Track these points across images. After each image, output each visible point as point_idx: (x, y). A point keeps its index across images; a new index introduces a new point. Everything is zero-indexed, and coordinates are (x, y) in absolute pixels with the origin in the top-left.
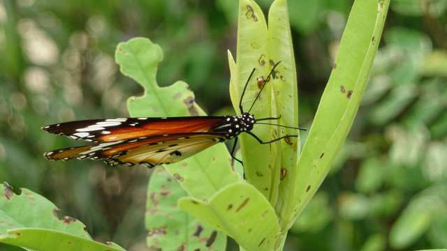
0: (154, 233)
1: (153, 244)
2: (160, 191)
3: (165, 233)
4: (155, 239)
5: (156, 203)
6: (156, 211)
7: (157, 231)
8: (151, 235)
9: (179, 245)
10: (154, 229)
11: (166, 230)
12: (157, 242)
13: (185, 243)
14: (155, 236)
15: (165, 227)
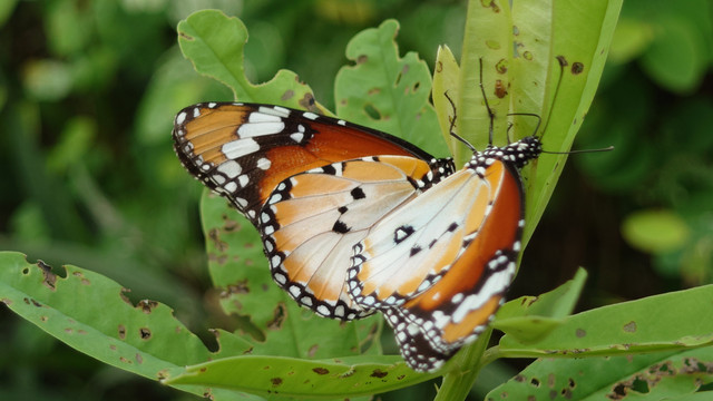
0: (230, 292)
1: (235, 310)
2: (224, 224)
3: (247, 290)
4: (235, 301)
5: (221, 245)
6: (225, 257)
7: (234, 289)
8: (227, 296)
9: (276, 306)
10: (229, 286)
11: (248, 285)
12: (240, 307)
13: (281, 302)
14: (233, 297)
15: (245, 281)
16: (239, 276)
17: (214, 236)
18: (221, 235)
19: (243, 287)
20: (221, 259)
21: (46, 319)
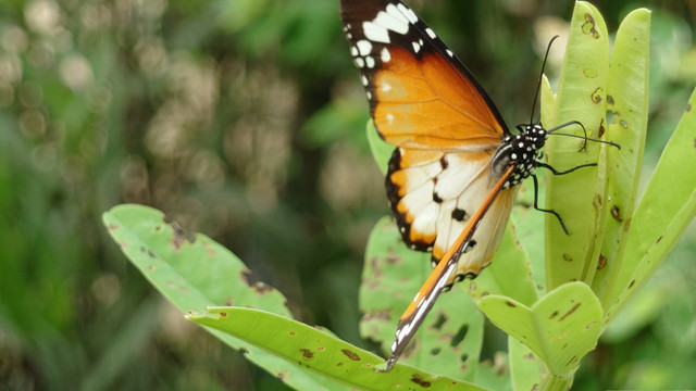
0: (372, 317)
1: (371, 333)
2: (387, 255)
3: (389, 318)
4: (374, 326)
6: (377, 284)
7: (377, 314)
8: (369, 319)
10: (373, 311)
11: (391, 314)
12: (377, 331)
14: (374, 321)
15: (389, 310)
16: (384, 304)
17: (374, 263)
18: (381, 264)
19: (386, 315)
20: (374, 285)
21: (154, 268)
